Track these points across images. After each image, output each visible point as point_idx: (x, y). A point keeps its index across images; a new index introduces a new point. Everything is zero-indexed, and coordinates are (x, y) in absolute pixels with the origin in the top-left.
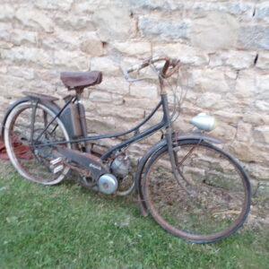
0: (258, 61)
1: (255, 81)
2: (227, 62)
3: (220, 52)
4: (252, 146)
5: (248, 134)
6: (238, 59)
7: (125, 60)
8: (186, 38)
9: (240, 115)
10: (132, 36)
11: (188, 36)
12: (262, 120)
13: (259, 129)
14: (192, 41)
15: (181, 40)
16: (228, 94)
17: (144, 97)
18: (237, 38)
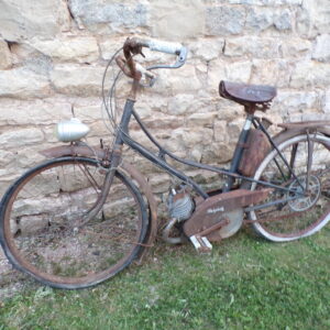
0: (227, 47)
1: (226, 71)
2: (198, 53)
3: (188, 42)
4: (230, 144)
5: (224, 132)
6: (208, 48)
7: (57, 68)
8: (145, 27)
9: (216, 113)
10: (63, 28)
11: (148, 23)
12: (236, 113)
13: (234, 123)
14: (154, 30)
15: (140, 30)
16: (201, 92)
17: (96, 120)
18: (204, 23)
